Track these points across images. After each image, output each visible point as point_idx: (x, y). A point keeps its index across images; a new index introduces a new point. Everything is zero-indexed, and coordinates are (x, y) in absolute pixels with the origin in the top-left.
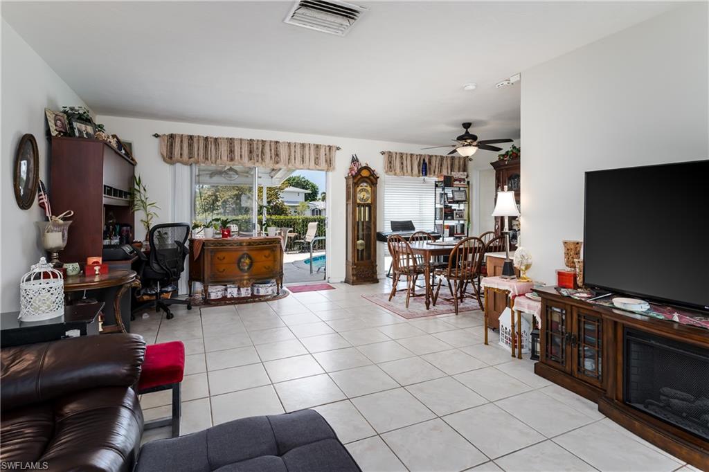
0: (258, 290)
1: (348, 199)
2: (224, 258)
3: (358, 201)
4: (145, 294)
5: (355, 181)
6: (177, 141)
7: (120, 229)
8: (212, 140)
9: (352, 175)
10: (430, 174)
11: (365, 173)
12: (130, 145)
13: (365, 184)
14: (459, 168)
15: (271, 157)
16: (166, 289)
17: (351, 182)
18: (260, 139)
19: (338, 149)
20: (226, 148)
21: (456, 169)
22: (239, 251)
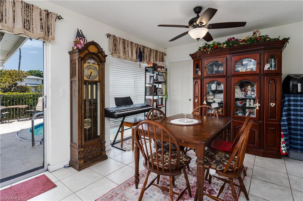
1: (72, 75)
3: (85, 78)
5: (82, 55)
9: (78, 48)
10: (144, 61)
11: (92, 49)
13: (93, 61)
14: (160, 59)
17: (76, 56)
19: (59, 18)
21: (158, 60)
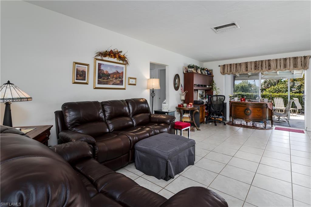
0: (256, 124)
2: (239, 109)
4: (212, 117)
6: (226, 66)
7: (208, 97)
8: (239, 64)
12: (212, 70)
15: (266, 67)
16: (220, 117)
18: (260, 60)
20: (244, 66)
22: (245, 107)
